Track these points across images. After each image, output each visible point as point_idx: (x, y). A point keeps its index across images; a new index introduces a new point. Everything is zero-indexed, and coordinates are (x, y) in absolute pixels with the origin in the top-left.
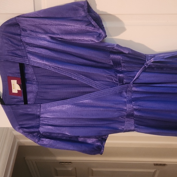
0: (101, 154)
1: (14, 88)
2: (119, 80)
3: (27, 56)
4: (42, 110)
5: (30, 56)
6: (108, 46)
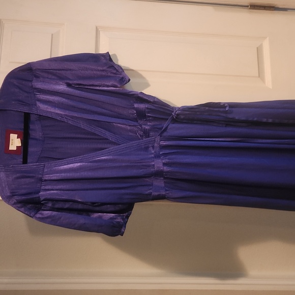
0: (122, 235)
1: (12, 145)
2: (144, 133)
3: (36, 105)
4: (46, 170)
5: (39, 104)
6: (132, 93)
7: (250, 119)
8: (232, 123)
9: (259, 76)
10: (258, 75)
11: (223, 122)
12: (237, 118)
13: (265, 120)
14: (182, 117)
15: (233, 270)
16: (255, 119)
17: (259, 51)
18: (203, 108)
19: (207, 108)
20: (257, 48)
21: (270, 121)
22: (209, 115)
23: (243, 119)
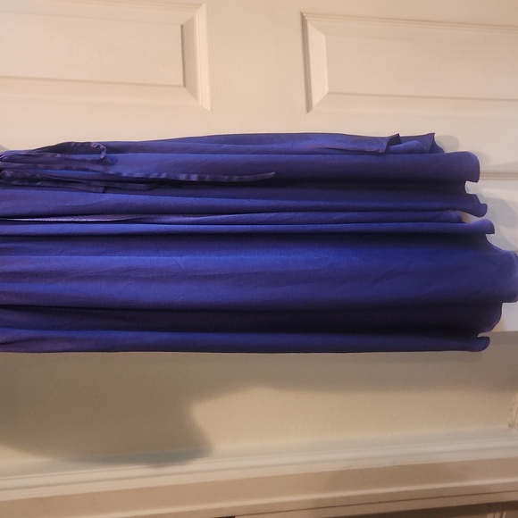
7: (154, 175)
8: (118, 185)
9: (185, 85)
10: (182, 83)
11: (98, 183)
12: (125, 174)
13: (183, 177)
14: (8, 174)
15: (185, 446)
16: (164, 176)
17: (186, 32)
18: (49, 155)
19: (59, 155)
20: (182, 27)
21: (194, 178)
22: (66, 169)
23: (139, 175)
